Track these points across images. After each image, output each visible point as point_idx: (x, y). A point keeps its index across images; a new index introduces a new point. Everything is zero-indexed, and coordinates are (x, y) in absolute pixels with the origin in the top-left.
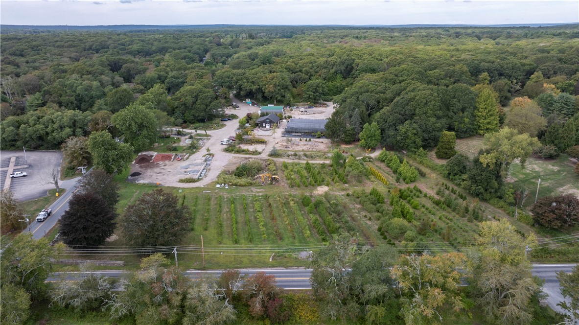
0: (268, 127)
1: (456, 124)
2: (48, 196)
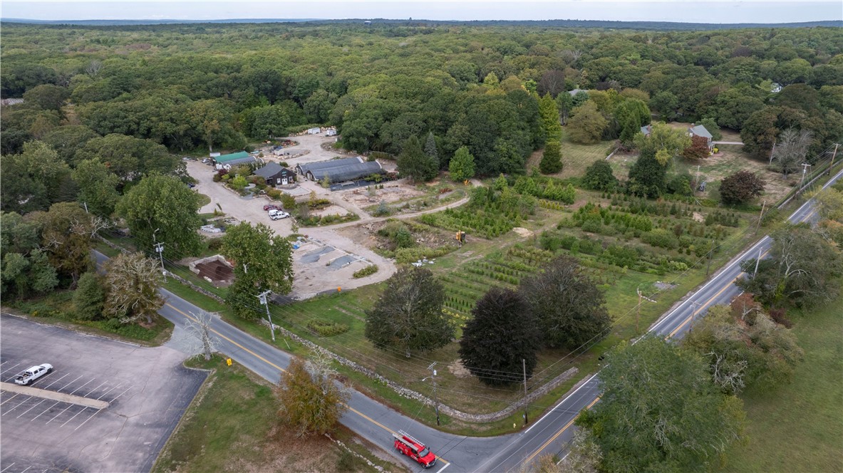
0: (285, 183)
2: (213, 371)
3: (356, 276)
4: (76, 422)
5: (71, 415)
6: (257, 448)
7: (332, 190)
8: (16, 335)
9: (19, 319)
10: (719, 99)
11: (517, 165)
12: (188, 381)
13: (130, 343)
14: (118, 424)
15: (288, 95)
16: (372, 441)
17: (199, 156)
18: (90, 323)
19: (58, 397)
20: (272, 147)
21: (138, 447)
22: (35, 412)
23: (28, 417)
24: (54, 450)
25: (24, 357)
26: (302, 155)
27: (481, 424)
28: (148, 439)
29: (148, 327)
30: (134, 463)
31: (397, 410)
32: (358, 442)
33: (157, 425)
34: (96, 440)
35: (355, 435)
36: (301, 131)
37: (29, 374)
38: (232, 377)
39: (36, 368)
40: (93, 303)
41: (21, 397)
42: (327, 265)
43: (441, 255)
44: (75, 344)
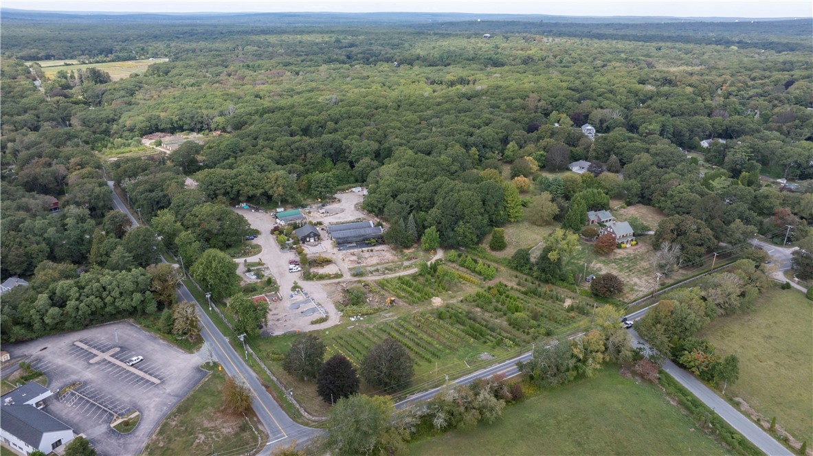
0: (312, 240)
1: (494, 216)
2: (211, 372)
3: (313, 323)
4: (145, 388)
5: (144, 384)
6: (212, 414)
7: (339, 250)
8: (133, 337)
9: (136, 327)
10: (669, 193)
11: (470, 242)
12: (198, 375)
13: (181, 350)
14: (161, 392)
15: (345, 159)
16: (261, 420)
17: (270, 209)
18: (166, 335)
19: (141, 374)
20: (321, 204)
21: (165, 404)
22: (131, 380)
23: (128, 382)
24: (134, 399)
25: (133, 351)
26: (337, 214)
27: (314, 421)
28: (170, 402)
29: (192, 341)
30: (161, 411)
31: (281, 406)
32: (255, 419)
33: (177, 396)
34: (151, 398)
35: (256, 416)
36: (347, 190)
37: (132, 361)
38: (218, 377)
39: (136, 358)
40: (169, 325)
41: (128, 371)
42: (302, 312)
43: (371, 314)
44: (157, 347)
